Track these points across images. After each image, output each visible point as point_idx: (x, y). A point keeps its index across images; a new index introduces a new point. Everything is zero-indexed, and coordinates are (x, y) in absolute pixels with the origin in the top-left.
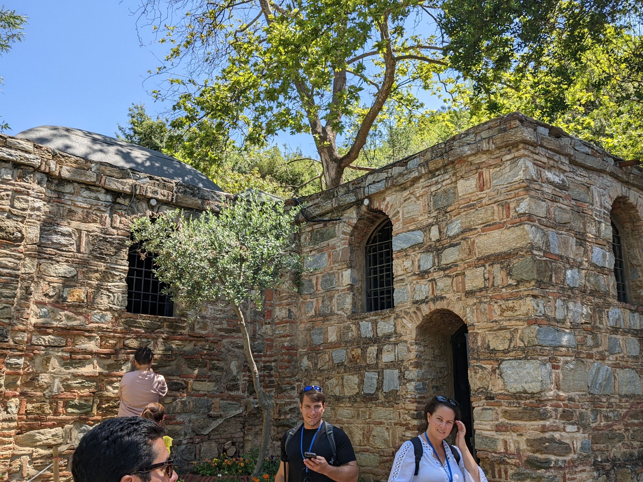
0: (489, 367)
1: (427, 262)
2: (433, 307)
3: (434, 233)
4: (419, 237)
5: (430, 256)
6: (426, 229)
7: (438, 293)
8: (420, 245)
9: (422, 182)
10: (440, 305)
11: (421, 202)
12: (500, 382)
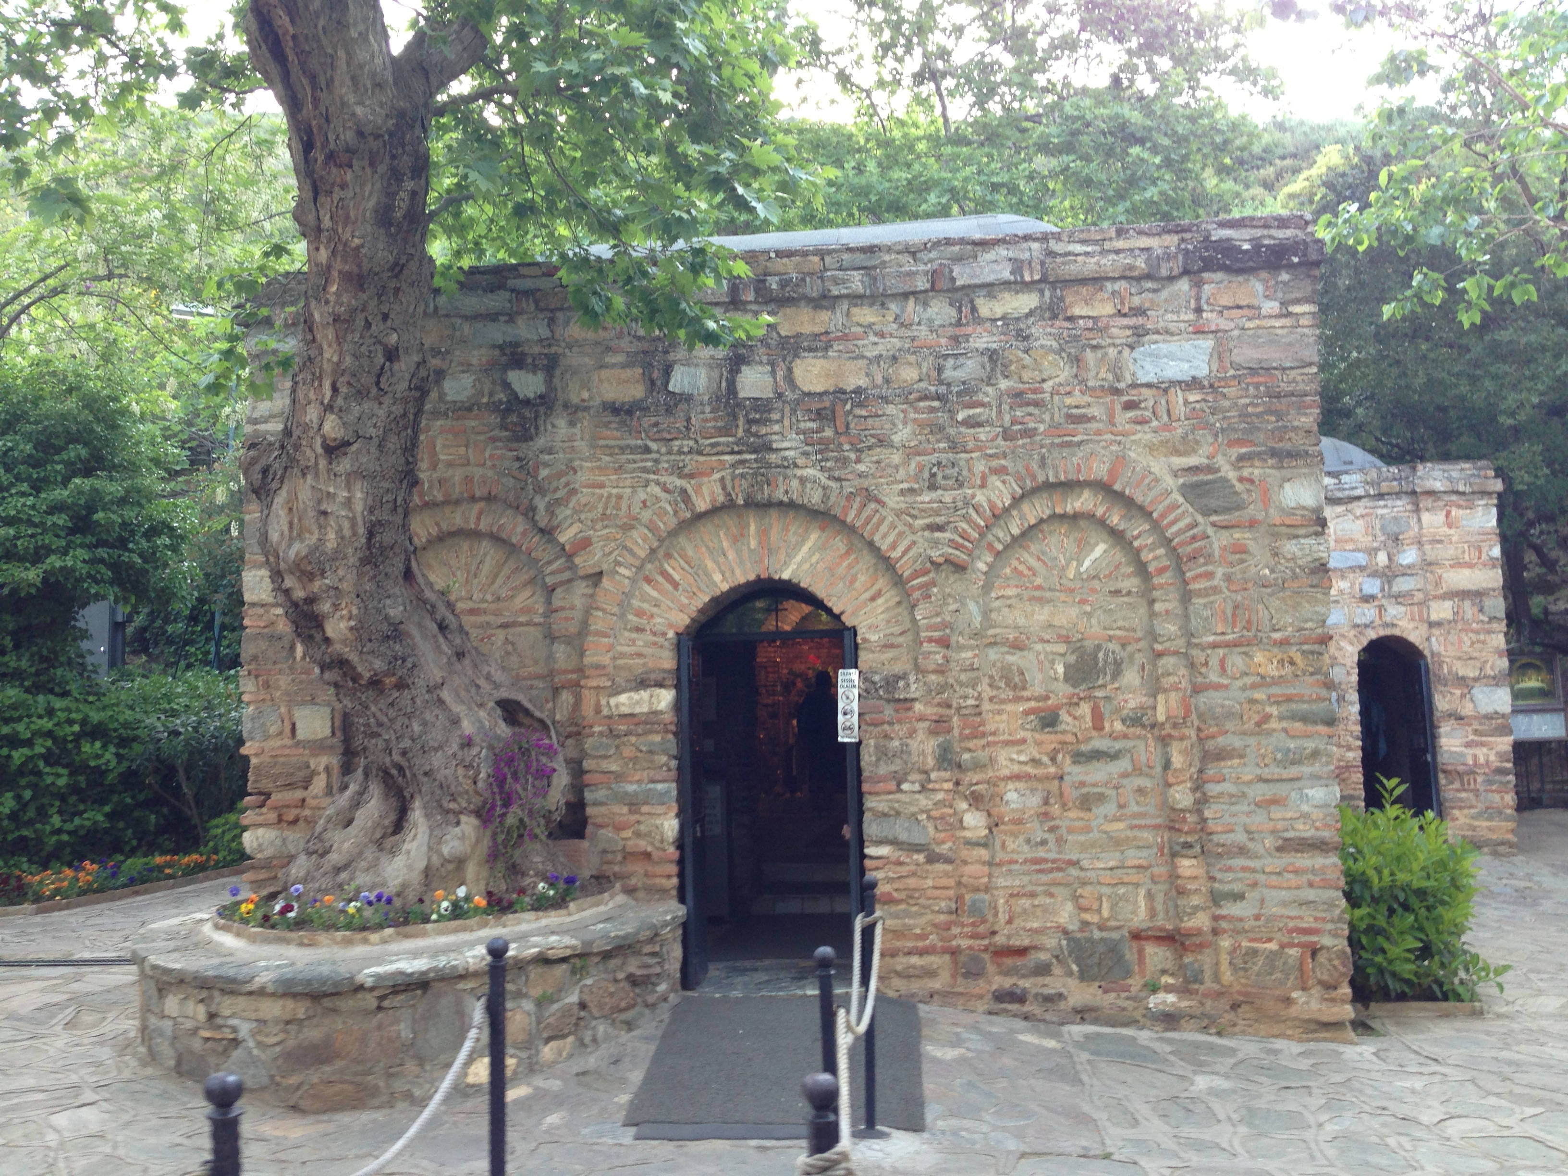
0: (1458, 692)
1: (1372, 586)
2: (1382, 632)
3: (1382, 558)
4: (1362, 559)
5: (1378, 582)
6: (1372, 552)
7: (1388, 619)
8: (1362, 568)
9: (1364, 502)
10: (1388, 632)
11: (1360, 522)
12: (1470, 706)
